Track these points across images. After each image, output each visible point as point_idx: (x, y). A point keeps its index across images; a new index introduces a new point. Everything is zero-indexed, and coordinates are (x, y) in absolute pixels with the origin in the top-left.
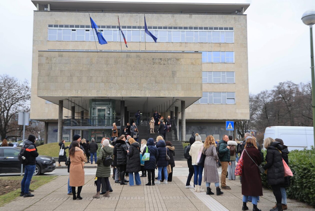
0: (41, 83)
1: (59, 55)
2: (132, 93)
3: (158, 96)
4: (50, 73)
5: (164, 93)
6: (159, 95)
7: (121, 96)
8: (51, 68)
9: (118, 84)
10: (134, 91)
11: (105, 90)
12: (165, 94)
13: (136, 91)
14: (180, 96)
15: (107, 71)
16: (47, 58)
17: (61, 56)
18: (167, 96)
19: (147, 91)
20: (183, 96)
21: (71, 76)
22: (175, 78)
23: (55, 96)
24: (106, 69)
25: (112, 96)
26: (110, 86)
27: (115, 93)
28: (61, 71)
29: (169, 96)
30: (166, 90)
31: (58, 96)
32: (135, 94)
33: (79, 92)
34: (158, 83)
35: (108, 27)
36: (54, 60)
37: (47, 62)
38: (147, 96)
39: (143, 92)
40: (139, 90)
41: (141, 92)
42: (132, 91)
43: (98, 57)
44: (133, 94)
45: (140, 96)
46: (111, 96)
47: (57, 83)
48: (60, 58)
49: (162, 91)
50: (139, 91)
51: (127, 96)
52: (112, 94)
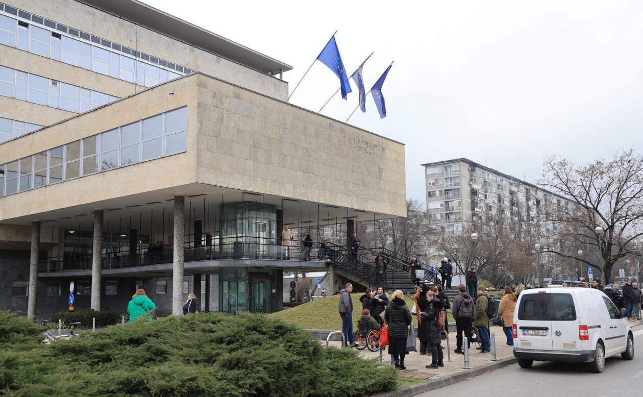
0: (203, 152)
1: (234, 93)
4: (220, 131)
8: (222, 120)
9: (320, 178)
10: (340, 195)
11: (303, 186)
13: (342, 196)
15: (306, 148)
16: (214, 95)
17: (238, 96)
19: (354, 197)
21: (255, 146)
22: (382, 181)
23: (230, 186)
24: (304, 145)
26: (311, 180)
27: (317, 196)
28: (240, 131)
31: (235, 187)
32: (341, 201)
33: (268, 185)
34: (366, 186)
35: (74, 32)
36: (227, 102)
37: (215, 103)
40: (345, 194)
41: (348, 199)
42: (337, 195)
43: (293, 117)
45: (346, 205)
47: (232, 157)
48: (237, 101)
49: (369, 200)
50: (345, 196)
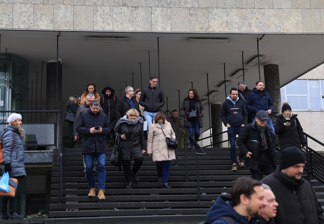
2: (99, 17)
3: (201, 28)
5: (225, 18)
6: (206, 26)
7: (51, 28)
10: (107, 9)
12: (227, 23)
13: (116, 10)
14: (286, 32)
18: (236, 31)
19: (159, 10)
20: (300, 31)
25: (16, 27)
27: (29, 16)
29: (244, 30)
30: (231, 8)
32: (109, 21)
38: (159, 29)
39: (141, 13)
40: (125, 5)
41: (135, 16)
42: (97, 10)
44: (103, 22)
45: (128, 28)
46: (9, 27)
49: (215, 11)
50: (125, 9)
51: (77, 29)
52: (15, 20)
